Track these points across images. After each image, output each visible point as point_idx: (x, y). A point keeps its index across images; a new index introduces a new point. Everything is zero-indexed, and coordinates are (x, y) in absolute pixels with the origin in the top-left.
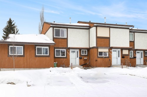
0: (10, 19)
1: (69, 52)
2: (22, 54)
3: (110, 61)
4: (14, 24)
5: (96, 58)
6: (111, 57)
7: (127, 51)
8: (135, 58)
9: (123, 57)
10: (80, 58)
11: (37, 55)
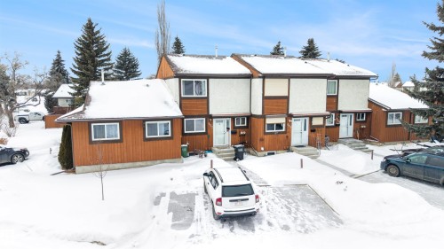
0: (90, 21)
1: (212, 122)
2: (119, 138)
3: (288, 139)
4: (98, 32)
5: (261, 135)
6: (290, 133)
7: (322, 119)
8: (337, 126)
9: (313, 130)
10: (233, 133)
11: (147, 136)
